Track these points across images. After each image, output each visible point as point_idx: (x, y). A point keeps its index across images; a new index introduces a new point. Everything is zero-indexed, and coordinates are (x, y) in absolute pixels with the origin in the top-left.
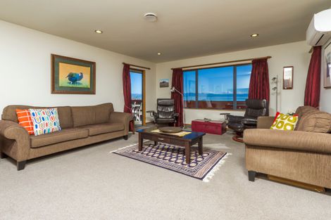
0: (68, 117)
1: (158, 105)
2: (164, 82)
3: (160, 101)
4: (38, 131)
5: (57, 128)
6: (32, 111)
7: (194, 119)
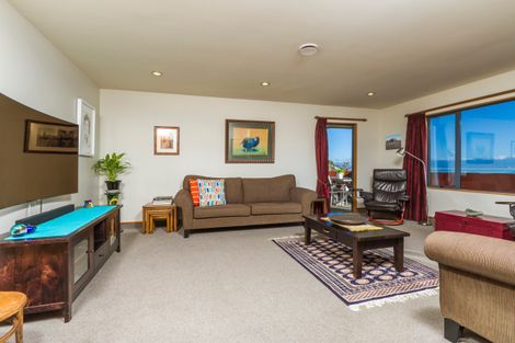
0: (237, 190)
1: (376, 179)
2: (392, 140)
3: (378, 174)
4: (203, 203)
5: (221, 201)
6: (199, 181)
7: (439, 210)
